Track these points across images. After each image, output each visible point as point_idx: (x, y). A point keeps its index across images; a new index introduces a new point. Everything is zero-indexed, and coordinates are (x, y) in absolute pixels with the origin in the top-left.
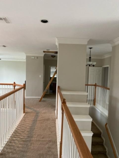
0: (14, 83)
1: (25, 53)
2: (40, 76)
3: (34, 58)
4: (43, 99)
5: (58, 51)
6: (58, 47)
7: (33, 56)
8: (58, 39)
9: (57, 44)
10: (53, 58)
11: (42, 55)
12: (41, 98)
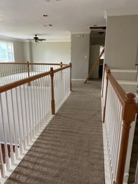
0: (61, 63)
1: (70, 32)
2: (86, 57)
3: (79, 36)
4: (88, 81)
5: (106, 26)
6: (106, 21)
7: (79, 35)
8: (106, 12)
9: (106, 17)
10: (101, 34)
11: (89, 32)
12: (86, 81)
